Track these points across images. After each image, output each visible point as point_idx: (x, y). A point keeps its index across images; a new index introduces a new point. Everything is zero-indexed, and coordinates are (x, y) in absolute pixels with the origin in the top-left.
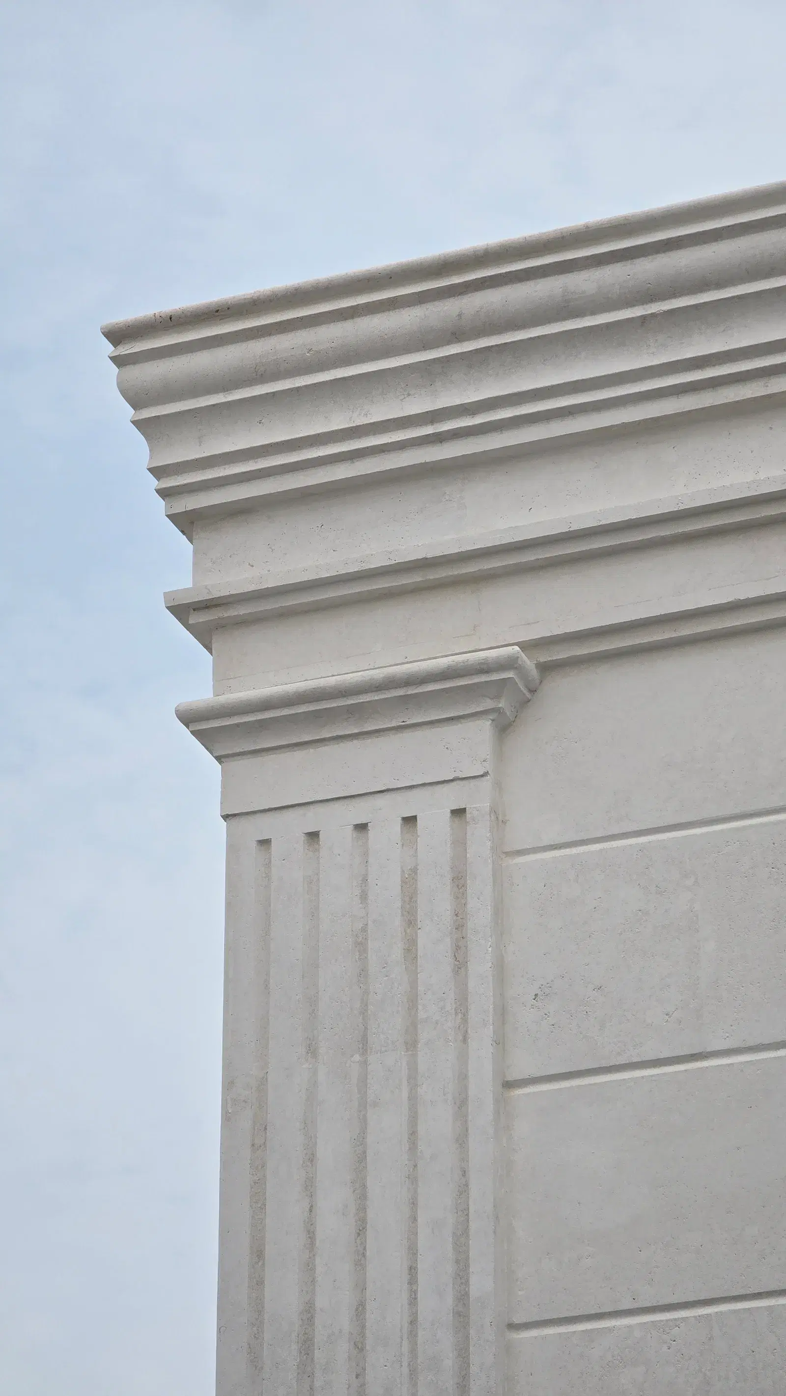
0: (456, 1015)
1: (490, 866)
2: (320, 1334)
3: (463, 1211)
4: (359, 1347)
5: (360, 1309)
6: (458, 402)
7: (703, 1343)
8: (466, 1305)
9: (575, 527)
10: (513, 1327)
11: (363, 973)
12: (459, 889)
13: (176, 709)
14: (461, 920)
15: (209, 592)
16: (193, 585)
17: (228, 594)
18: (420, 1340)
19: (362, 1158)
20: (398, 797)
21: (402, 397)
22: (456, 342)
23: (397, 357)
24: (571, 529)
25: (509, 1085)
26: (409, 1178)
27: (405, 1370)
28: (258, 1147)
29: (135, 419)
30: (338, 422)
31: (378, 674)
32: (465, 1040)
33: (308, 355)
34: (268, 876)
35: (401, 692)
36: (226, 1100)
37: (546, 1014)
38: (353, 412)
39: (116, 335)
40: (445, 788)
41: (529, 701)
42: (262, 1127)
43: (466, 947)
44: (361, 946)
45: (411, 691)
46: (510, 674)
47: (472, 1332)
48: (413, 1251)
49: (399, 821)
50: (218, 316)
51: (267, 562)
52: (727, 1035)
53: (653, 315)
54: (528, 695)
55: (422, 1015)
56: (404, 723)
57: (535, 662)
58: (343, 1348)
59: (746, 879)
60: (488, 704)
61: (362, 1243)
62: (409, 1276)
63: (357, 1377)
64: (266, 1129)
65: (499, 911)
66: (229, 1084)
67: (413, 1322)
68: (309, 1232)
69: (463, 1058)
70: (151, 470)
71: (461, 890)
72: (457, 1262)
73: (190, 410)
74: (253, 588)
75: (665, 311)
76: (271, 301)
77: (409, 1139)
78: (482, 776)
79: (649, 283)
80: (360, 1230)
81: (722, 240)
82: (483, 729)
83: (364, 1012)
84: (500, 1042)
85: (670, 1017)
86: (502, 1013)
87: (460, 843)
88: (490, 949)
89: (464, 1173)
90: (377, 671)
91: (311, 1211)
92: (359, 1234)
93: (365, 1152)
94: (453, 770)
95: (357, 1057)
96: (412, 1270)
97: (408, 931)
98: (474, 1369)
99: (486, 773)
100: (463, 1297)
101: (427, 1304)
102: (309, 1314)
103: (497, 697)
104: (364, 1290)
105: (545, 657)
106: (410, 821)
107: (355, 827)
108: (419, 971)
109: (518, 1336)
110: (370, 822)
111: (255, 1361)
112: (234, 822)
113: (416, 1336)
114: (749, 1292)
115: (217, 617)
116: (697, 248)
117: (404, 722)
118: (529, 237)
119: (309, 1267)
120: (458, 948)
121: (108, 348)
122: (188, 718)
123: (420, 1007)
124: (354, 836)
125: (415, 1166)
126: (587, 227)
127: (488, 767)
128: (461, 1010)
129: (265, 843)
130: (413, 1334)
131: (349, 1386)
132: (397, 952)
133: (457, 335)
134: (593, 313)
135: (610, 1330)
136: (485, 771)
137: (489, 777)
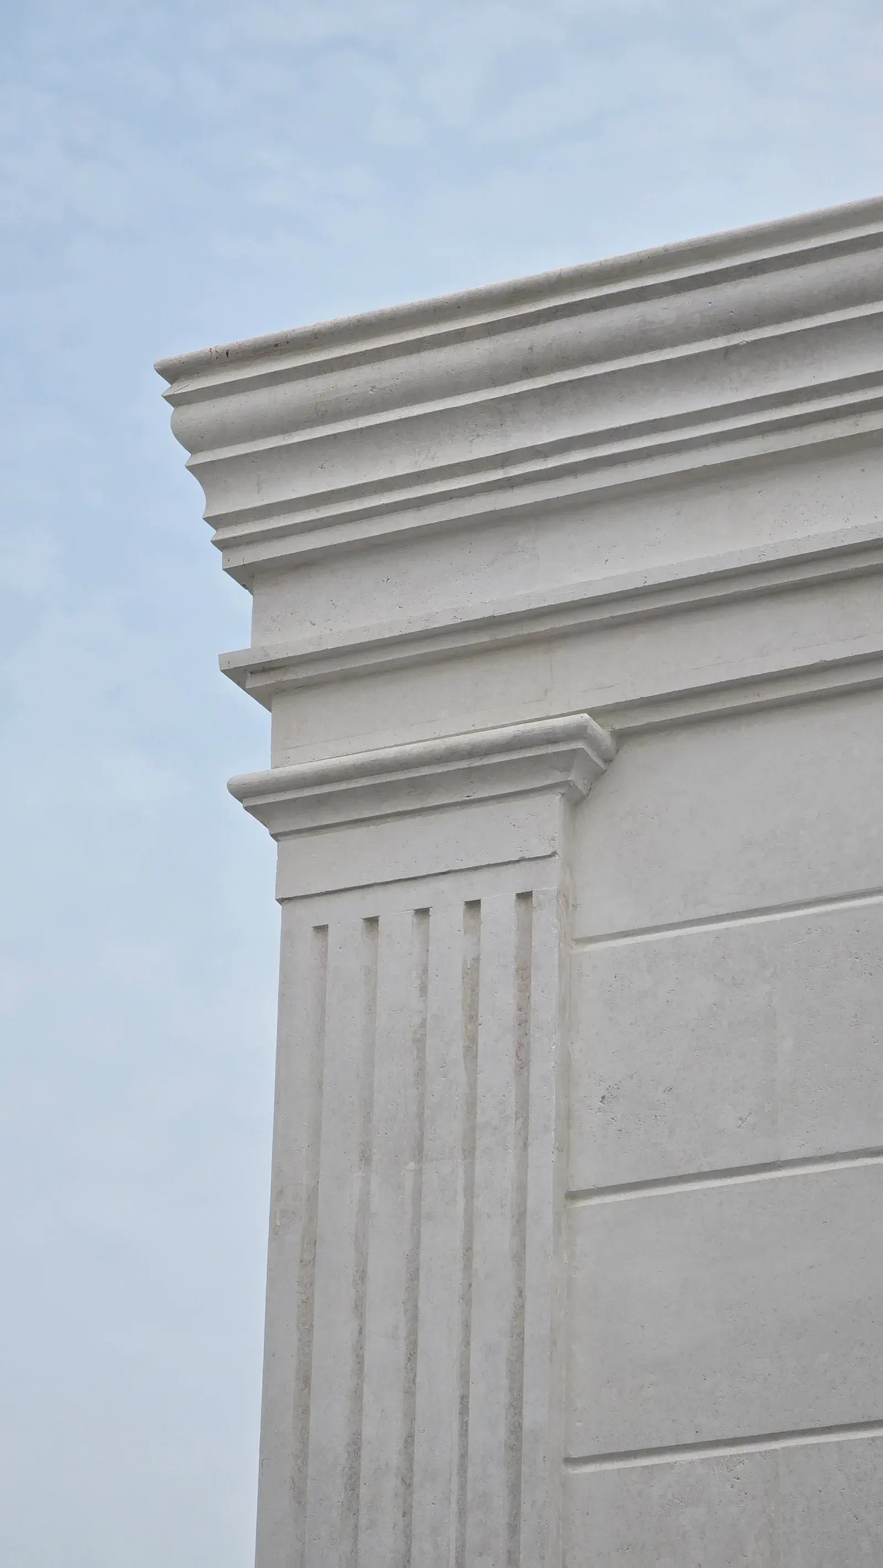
0: (516, 1121)
1: (556, 956)
2: (366, 1468)
3: (518, 1335)
4: (407, 1483)
5: (409, 1440)
6: (529, 444)
7: (768, 1481)
8: (519, 1439)
9: (651, 582)
10: (569, 1461)
11: (421, 1073)
12: (523, 981)
13: (228, 783)
14: (524, 1015)
15: (267, 655)
16: (250, 647)
17: (286, 656)
18: (470, 1475)
19: (414, 1276)
20: (462, 879)
21: (472, 438)
22: (527, 378)
23: (465, 395)
24: (646, 584)
25: (573, 1196)
26: (463, 1299)
27: (454, 1507)
28: (309, 1263)
29: (190, 465)
30: (403, 467)
31: (439, 745)
32: (525, 1145)
33: (371, 392)
34: (324, 966)
35: (464, 764)
36: (275, 1212)
37: (612, 1119)
38: (419, 455)
39: (171, 372)
40: (511, 869)
41: (604, 772)
42: (311, 1241)
43: (529, 1044)
44: (420, 1042)
45: (477, 763)
46: (580, 745)
47: (524, 1469)
48: (465, 1378)
49: (463, 906)
50: (278, 350)
51: (329, 620)
52: (803, 1142)
53: (736, 347)
54: (602, 765)
55: (480, 1119)
56: (468, 798)
57: (610, 730)
58: (391, 1484)
59: (827, 970)
60: (558, 777)
61: (412, 1369)
62: (461, 1406)
63: (404, 1516)
64: (315, 1243)
65: (566, 1005)
66: (278, 1194)
67: (464, 1456)
68: (358, 1356)
69: (522, 1165)
70: (208, 520)
71: (525, 982)
72: (511, 1390)
73: (247, 454)
74: (311, 649)
75: (748, 343)
76: (332, 334)
77: (465, 1255)
78: (550, 856)
79: (732, 312)
80: (411, 1355)
81: (810, 263)
82: (554, 804)
83: (420, 1115)
84: (563, 1148)
85: (743, 1123)
86: (567, 1118)
87: (526, 930)
88: (554, 1047)
89: (521, 1293)
90: (438, 741)
91: (360, 1333)
92: (409, 1359)
93: (417, 1270)
94: (520, 850)
95: (412, 1166)
96: (464, 1399)
97: (469, 1027)
98: (526, 1507)
99: (554, 853)
100: (516, 1429)
101: (478, 1434)
102: (355, 1445)
103: (567, 769)
104: (414, 1421)
105: (620, 724)
106: (474, 905)
107: (416, 913)
108: (478, 1072)
109: (576, 1472)
110: (432, 907)
111: (299, 1496)
112: (290, 905)
113: (465, 1472)
114: (818, 1426)
115: (275, 682)
116: (783, 272)
117: (468, 796)
118: (605, 261)
119: (357, 1395)
120: (520, 1045)
121: (164, 386)
122: (242, 792)
123: (479, 1112)
124: (415, 922)
125: (470, 1285)
126: (666, 250)
127: (558, 846)
128: (522, 1114)
129: (321, 929)
130: (463, 1469)
131: (396, 1525)
132: (457, 1050)
133: (528, 371)
134: (674, 344)
135: (671, 1466)
136: (553, 850)
137: (557, 857)
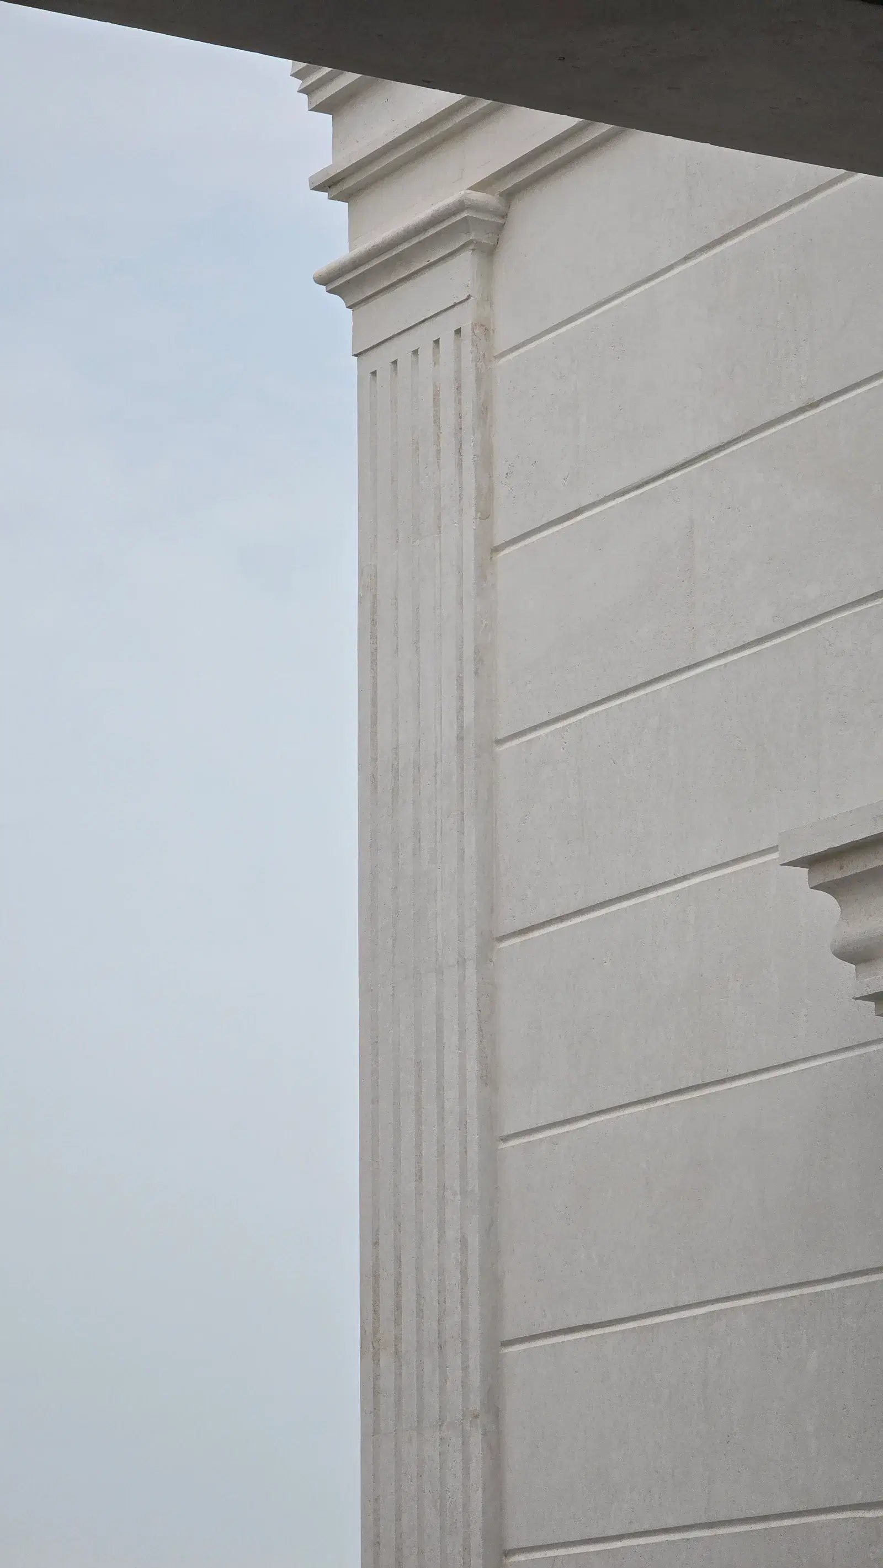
0: (460, 501)
1: (473, 374)
2: (401, 764)
10: (497, 743)
16: (333, 162)
20: (430, 324)
28: (374, 622)
34: (375, 399)
37: (511, 489)
40: (451, 312)
41: (504, 224)
45: (422, 237)
46: (464, 214)
47: (465, 753)
49: (431, 345)
54: (501, 221)
55: (442, 505)
56: (427, 264)
57: (496, 194)
60: (465, 238)
64: (376, 608)
66: (361, 574)
78: (467, 299)
82: (466, 261)
84: (489, 516)
87: (458, 358)
88: (472, 444)
94: (453, 297)
98: (465, 781)
99: (469, 296)
102: (396, 750)
103: (465, 234)
104: (420, 727)
105: (504, 186)
106: (436, 343)
107: (412, 354)
108: (441, 469)
109: (501, 749)
110: (419, 349)
112: (359, 359)
120: (461, 444)
123: (441, 499)
124: (413, 360)
127: (471, 290)
129: (374, 375)
132: (432, 454)
135: (538, 738)
136: (468, 294)
137: (472, 298)
